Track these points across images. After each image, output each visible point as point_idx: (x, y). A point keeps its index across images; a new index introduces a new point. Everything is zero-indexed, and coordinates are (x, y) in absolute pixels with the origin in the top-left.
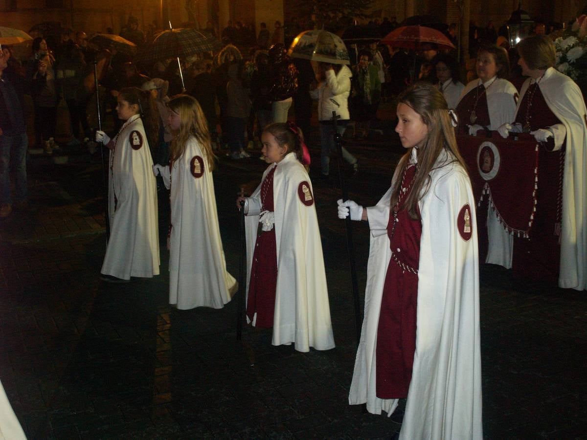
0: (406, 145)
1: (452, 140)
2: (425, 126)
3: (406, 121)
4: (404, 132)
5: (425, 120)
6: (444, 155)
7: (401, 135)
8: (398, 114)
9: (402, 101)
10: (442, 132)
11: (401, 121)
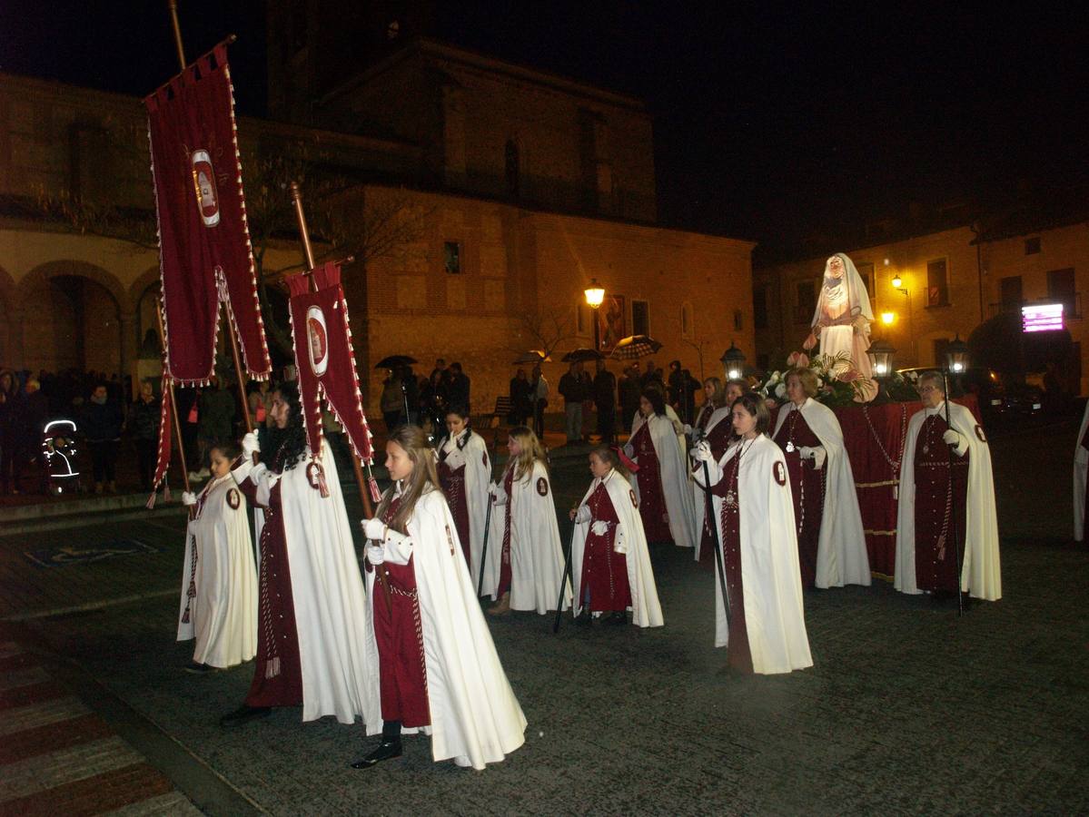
0: (394, 478)
1: (434, 475)
2: (412, 462)
3: (394, 457)
4: (393, 466)
5: (412, 457)
6: (427, 484)
7: (390, 469)
8: (388, 451)
9: (393, 439)
10: (426, 467)
11: (390, 457)
